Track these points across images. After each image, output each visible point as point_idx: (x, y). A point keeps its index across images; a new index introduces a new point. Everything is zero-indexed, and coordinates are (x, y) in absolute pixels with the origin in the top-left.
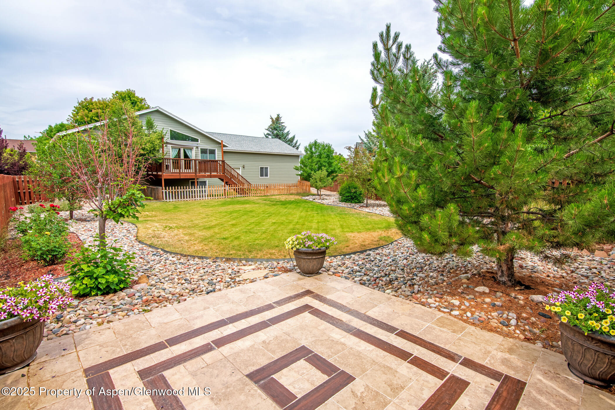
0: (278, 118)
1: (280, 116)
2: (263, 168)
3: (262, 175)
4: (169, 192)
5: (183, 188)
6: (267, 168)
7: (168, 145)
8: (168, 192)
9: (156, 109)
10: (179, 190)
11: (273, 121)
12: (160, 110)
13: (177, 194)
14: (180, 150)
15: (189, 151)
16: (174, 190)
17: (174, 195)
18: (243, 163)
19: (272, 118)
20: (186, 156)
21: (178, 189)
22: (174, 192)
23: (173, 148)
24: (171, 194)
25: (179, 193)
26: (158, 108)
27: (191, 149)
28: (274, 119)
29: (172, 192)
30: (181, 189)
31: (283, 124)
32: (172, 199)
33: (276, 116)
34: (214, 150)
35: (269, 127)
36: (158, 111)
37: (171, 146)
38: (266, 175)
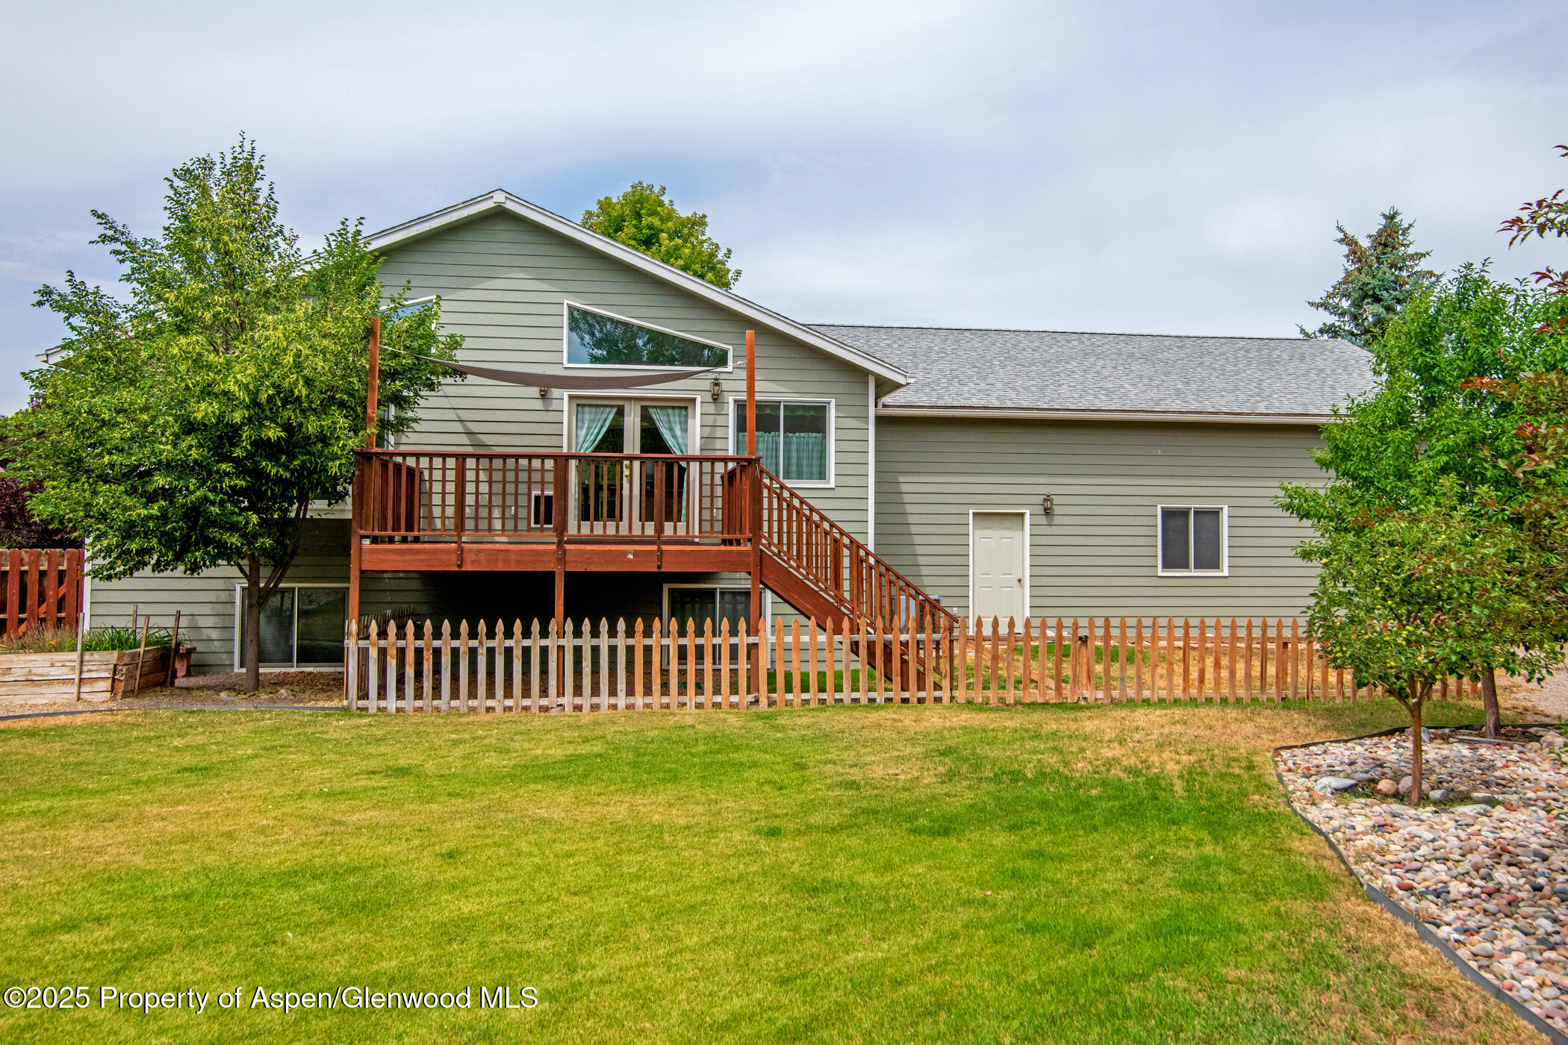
0: (1390, 235)
1: (1404, 220)
2: (1184, 513)
3: (1174, 558)
4: (383, 653)
5: (473, 634)
6: (1216, 513)
7: (556, 392)
8: (373, 653)
9: (488, 205)
10: (446, 644)
11: (1355, 252)
12: (510, 206)
13: (428, 666)
14: (620, 412)
15: (675, 417)
16: (411, 644)
17: (410, 672)
18: (1043, 485)
19: (1348, 240)
20: (652, 439)
21: (437, 634)
22: (410, 656)
23: (580, 404)
24: (392, 664)
25: (446, 660)
26: (499, 198)
27: (684, 406)
28: (1365, 243)
29: (401, 652)
30: (455, 635)
31: (1423, 265)
32: (401, 694)
33: (1377, 224)
34: (822, 410)
35: (1339, 291)
36: (500, 215)
37: (565, 394)
38: (1209, 559)
